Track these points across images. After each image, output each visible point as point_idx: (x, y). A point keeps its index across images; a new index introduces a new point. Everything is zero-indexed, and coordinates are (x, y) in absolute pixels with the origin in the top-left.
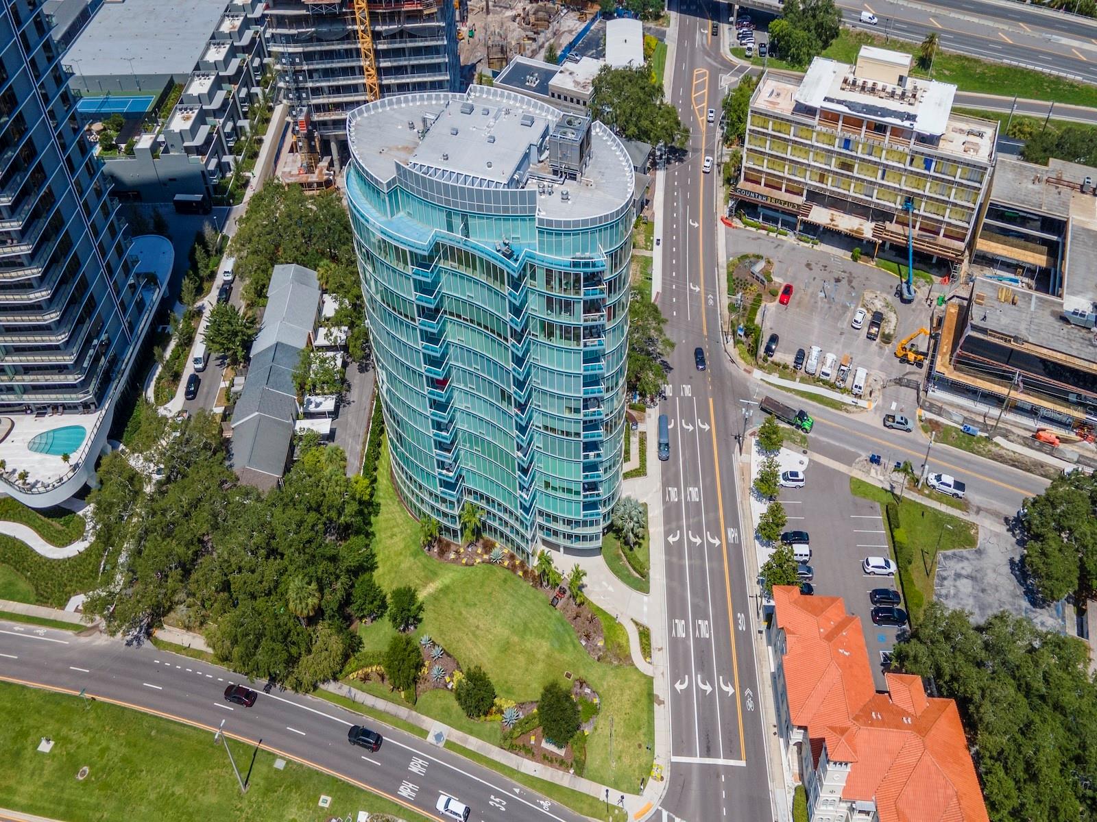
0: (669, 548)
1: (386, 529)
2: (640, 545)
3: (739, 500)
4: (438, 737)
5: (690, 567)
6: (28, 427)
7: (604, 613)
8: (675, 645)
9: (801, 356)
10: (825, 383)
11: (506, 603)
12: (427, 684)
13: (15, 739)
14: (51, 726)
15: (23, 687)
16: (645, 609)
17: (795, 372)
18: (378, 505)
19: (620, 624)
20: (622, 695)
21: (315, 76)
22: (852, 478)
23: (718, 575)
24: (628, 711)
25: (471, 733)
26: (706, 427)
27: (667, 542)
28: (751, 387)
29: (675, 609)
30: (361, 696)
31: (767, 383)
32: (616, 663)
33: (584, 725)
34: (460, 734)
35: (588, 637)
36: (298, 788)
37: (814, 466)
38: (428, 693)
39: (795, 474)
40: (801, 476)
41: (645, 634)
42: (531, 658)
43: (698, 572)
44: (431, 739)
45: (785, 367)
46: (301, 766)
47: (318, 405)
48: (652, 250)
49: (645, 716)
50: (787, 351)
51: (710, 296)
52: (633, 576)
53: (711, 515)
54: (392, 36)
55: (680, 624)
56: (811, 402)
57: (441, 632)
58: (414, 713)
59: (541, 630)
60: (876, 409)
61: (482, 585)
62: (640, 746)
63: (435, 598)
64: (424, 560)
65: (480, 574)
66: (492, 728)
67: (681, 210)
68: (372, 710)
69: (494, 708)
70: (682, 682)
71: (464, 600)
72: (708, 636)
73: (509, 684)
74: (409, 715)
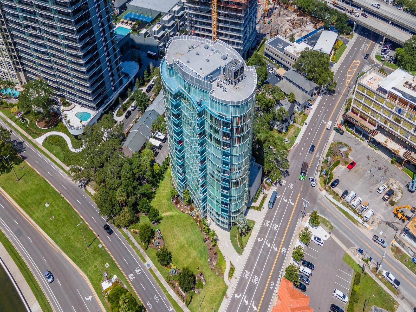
0: (256, 242)
1: (163, 187)
2: (245, 236)
3: (293, 238)
4: (148, 265)
5: (261, 254)
6: (79, 109)
7: (221, 254)
8: (242, 280)
9: (346, 193)
10: (352, 209)
11: (189, 232)
12: (153, 245)
13: (41, 199)
14: (51, 200)
15: (50, 185)
16: (237, 260)
17: (340, 198)
18: (164, 177)
19: (225, 261)
20: (214, 286)
21: (198, 23)
22: (346, 253)
23: (270, 263)
24: (213, 293)
25: (159, 270)
26: (293, 204)
27: (256, 240)
28: (319, 196)
29: (248, 266)
30: (132, 238)
31: (327, 198)
32: (217, 274)
33: (196, 289)
34: (155, 268)
35: (211, 259)
36: (102, 257)
37: (331, 240)
38: (151, 248)
39: (319, 239)
40: (322, 241)
41: (232, 269)
42: (189, 255)
43: (263, 258)
44: (146, 264)
45: (337, 195)
47: (159, 136)
48: (302, 126)
49: (219, 299)
50: (341, 188)
51: (318, 153)
52: (238, 246)
53: (279, 238)
54: (225, 15)
55: (248, 273)
56: (342, 214)
57: (164, 230)
58: (145, 252)
59: (196, 247)
60: (372, 230)
61: (184, 221)
62: (212, 309)
63: (167, 217)
64: (170, 203)
65: (185, 217)
66: (166, 272)
67: (322, 115)
68: (133, 244)
69: (169, 266)
70: (238, 295)
71: (176, 223)
72: (256, 283)
73: (178, 260)
74: (143, 253)
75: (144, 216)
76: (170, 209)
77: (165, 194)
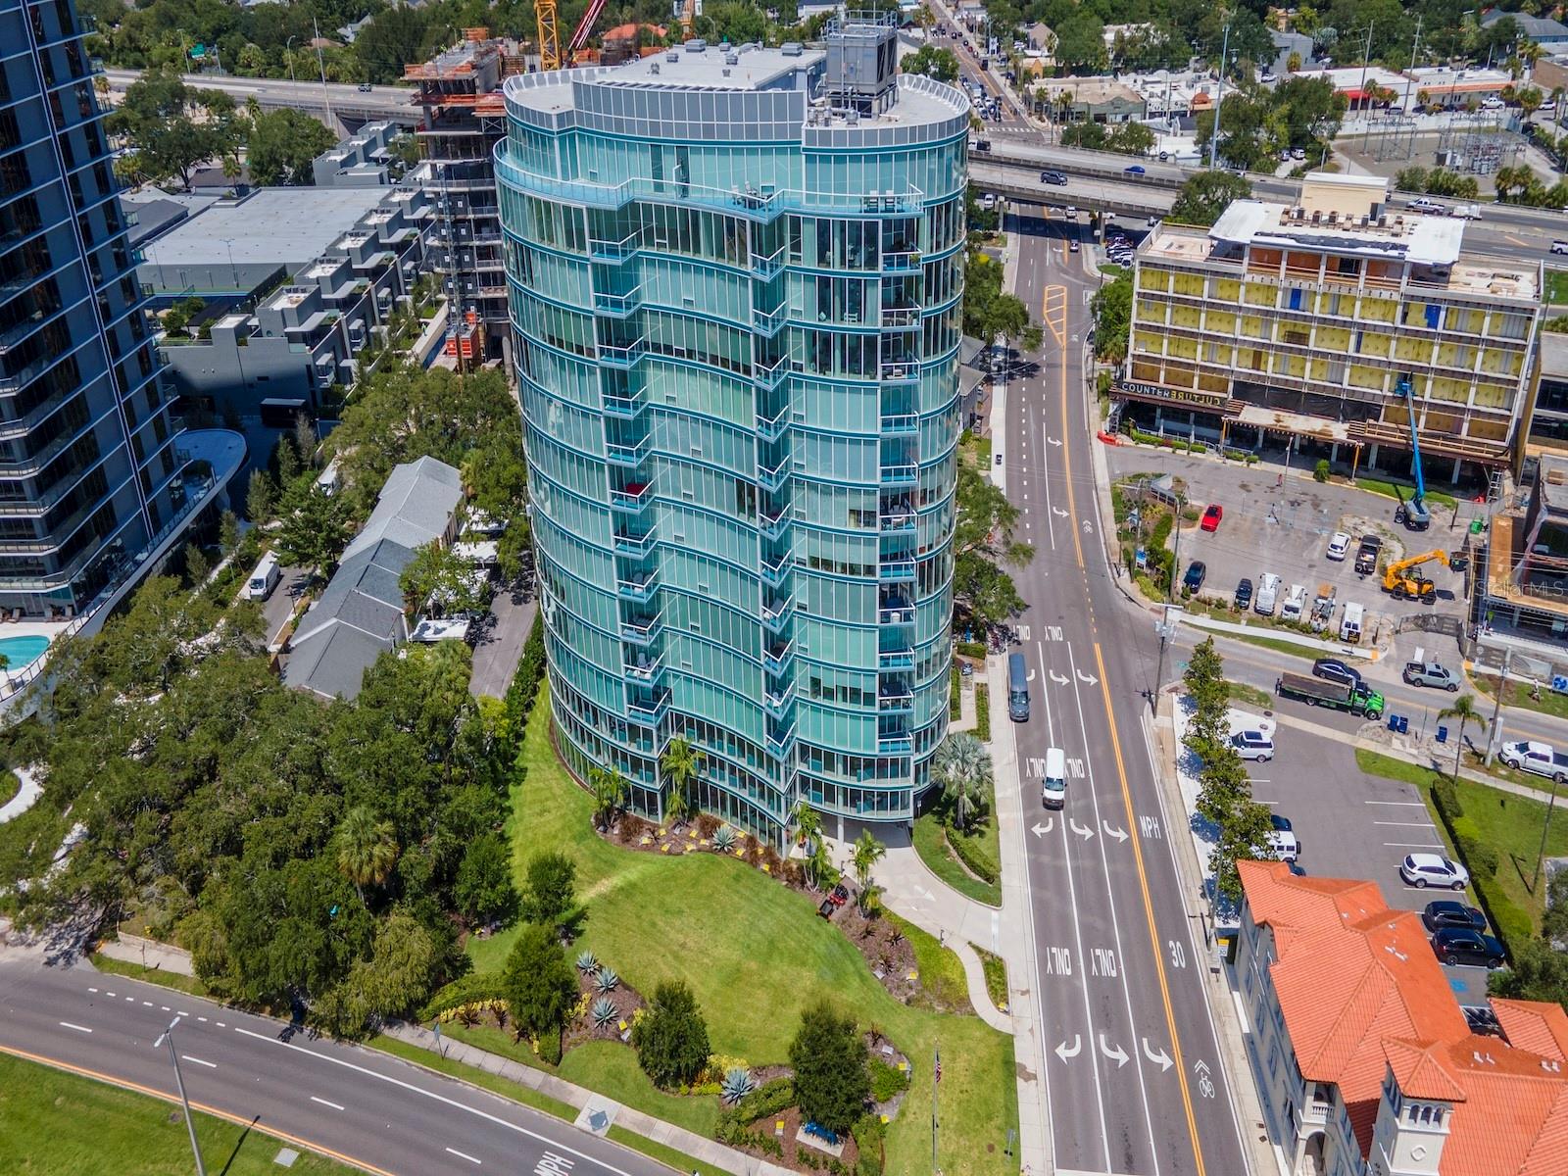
0: (1034, 844)
1: (532, 803)
2: (982, 833)
3: (1156, 777)
4: (597, 1119)
5: (1076, 870)
7: (919, 931)
8: (1053, 988)
9: (1245, 591)
10: (1293, 625)
11: (737, 911)
12: (586, 1030)
17: (1237, 612)
18: (524, 770)
19: (947, 949)
20: (954, 1060)
22: (1357, 750)
23: (1128, 886)
24: (965, 1087)
25: (661, 1114)
26: (1092, 680)
27: (1030, 836)
28: (1166, 631)
29: (1049, 929)
30: (457, 1050)
31: (1192, 625)
32: (941, 1009)
33: (880, 1106)
34: (640, 1116)
35: (888, 966)
37: (1283, 731)
38: (584, 1046)
39: (1254, 736)
40: (1266, 739)
41: (994, 968)
42: (781, 995)
43: (1089, 880)
44: (582, 1122)
45: (1221, 605)
46: (327, 1161)
48: (989, 469)
49: (1000, 1098)
50: (1222, 582)
51: (1086, 521)
52: (969, 879)
53: (1109, 797)
55: (1061, 955)
56: (1269, 650)
58: (555, 1079)
59: (801, 952)
60: (1387, 660)
61: (695, 883)
62: (991, 1148)
63: (609, 900)
64: (594, 846)
65: (694, 866)
66: (701, 1106)
67: (1033, 427)
68: (476, 1073)
69: (707, 1071)
70: (1070, 1046)
71: (662, 904)
72: (1114, 974)
73: (738, 1035)
74: (545, 1083)
75: (487, 937)
76: (607, 867)
77: (558, 825)
